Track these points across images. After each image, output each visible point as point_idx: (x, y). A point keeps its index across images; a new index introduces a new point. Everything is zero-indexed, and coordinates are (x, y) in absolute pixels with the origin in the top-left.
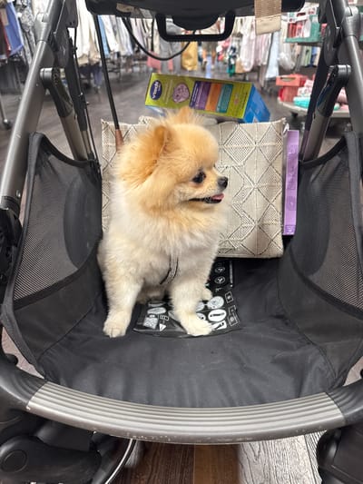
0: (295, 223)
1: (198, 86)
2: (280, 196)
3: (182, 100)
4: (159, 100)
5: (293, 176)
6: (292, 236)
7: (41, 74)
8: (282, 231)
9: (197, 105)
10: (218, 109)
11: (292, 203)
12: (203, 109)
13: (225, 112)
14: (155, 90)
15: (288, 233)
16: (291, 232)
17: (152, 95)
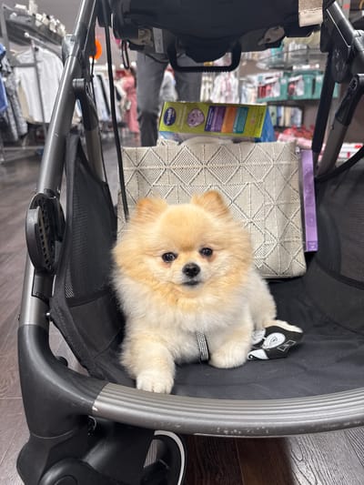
0: (316, 239)
1: (213, 110)
2: (299, 213)
3: (197, 124)
4: (173, 125)
5: (310, 193)
6: (315, 252)
7: (74, 84)
8: (304, 247)
9: (213, 128)
10: (234, 130)
11: (312, 220)
12: (220, 131)
13: (242, 132)
14: (169, 116)
15: (311, 250)
16: (314, 248)
17: (165, 121)
